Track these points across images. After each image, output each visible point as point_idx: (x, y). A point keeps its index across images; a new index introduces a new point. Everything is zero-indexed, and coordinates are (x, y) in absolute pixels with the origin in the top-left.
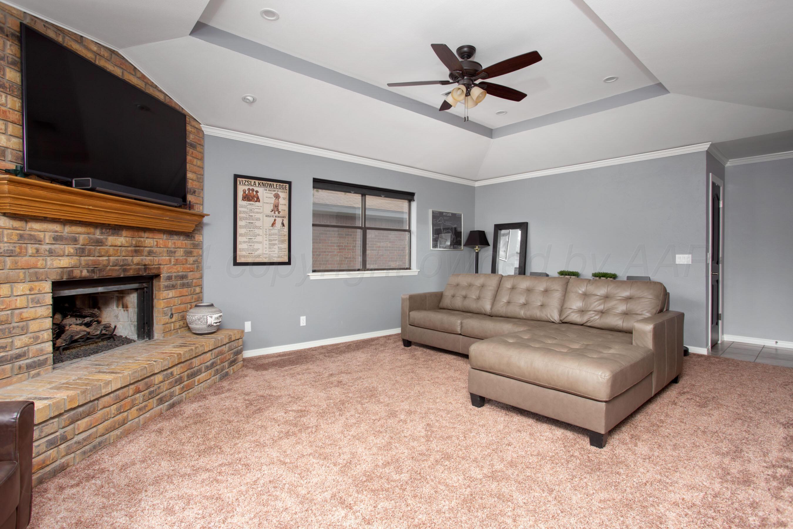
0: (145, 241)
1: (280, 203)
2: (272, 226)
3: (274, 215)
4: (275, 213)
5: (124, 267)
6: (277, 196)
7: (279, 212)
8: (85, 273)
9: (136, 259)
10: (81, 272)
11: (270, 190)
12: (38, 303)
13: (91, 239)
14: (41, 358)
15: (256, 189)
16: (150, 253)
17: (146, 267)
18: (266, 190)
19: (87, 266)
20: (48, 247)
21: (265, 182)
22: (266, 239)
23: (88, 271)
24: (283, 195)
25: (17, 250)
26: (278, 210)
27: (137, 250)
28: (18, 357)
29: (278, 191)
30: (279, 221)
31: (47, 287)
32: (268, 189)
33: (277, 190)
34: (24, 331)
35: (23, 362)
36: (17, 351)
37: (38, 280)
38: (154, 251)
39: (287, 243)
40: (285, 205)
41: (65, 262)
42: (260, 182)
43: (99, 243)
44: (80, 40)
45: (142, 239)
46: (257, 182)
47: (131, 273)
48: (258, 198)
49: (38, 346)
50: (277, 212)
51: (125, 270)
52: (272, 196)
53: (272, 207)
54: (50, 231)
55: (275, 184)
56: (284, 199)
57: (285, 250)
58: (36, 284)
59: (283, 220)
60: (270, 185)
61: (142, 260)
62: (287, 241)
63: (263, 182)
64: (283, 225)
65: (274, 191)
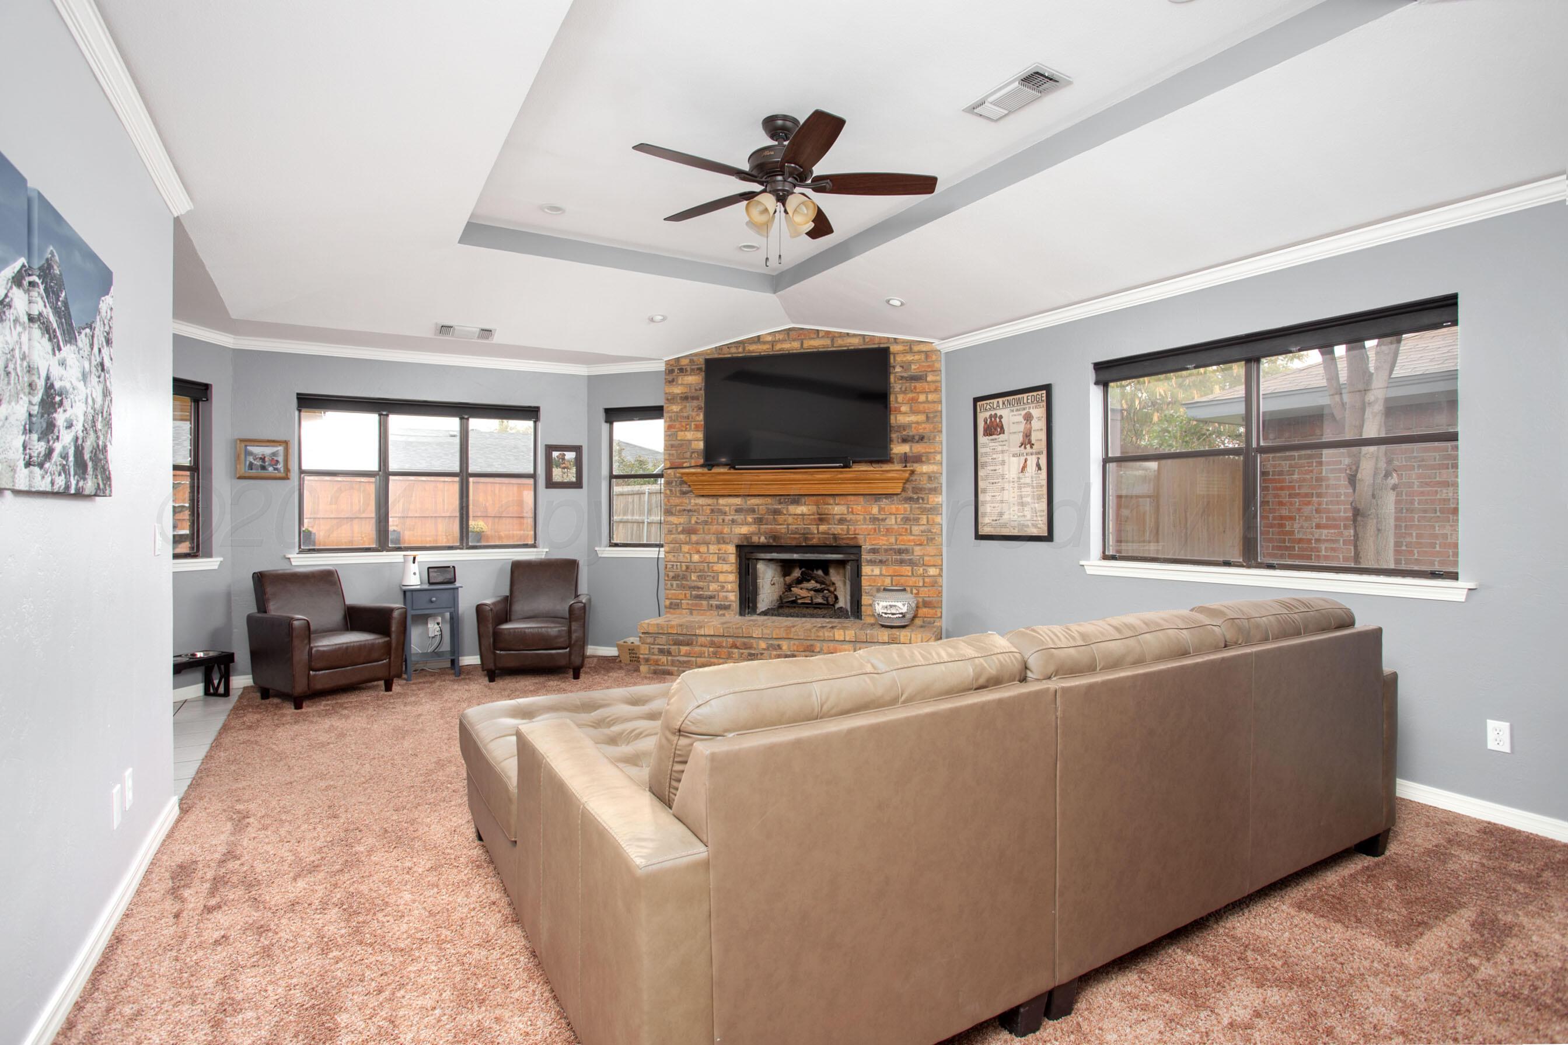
0: (834, 509)
1: (1033, 429)
2: (1022, 472)
3: (1025, 451)
4: (1025, 448)
5: (806, 535)
6: (1028, 418)
7: (1032, 446)
8: (763, 539)
9: (823, 528)
10: (759, 538)
11: (1017, 410)
12: (725, 560)
13: (768, 509)
14: (727, 603)
15: (999, 413)
16: (842, 521)
17: (835, 537)
18: (1013, 411)
19: (765, 533)
20: (730, 518)
21: (1011, 398)
22: (1013, 495)
23: (766, 538)
24: (1038, 412)
25: (710, 520)
26: (1030, 442)
27: (822, 519)
28: (711, 597)
29: (1030, 408)
30: (1032, 461)
31: (731, 549)
32: (1015, 408)
33: (1027, 406)
34: (715, 579)
35: (714, 602)
36: (710, 593)
37: (724, 542)
38: (848, 519)
39: (1045, 500)
40: (1041, 430)
41: (744, 530)
42: (1004, 399)
43: (777, 512)
44: (758, 340)
45: (830, 507)
46: (1000, 400)
47: (815, 542)
48: (1002, 428)
49: (724, 594)
50: (1028, 446)
51: (806, 539)
52: (1021, 419)
53: (1020, 438)
54: (733, 505)
55: (1025, 395)
56: (1039, 419)
57: (1042, 514)
58: (723, 546)
59: (1038, 458)
60: (1019, 401)
61: (829, 529)
62: (1046, 496)
63: (1009, 398)
64: (1039, 468)
65: (1024, 409)
